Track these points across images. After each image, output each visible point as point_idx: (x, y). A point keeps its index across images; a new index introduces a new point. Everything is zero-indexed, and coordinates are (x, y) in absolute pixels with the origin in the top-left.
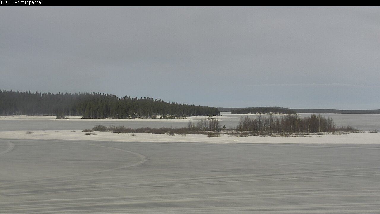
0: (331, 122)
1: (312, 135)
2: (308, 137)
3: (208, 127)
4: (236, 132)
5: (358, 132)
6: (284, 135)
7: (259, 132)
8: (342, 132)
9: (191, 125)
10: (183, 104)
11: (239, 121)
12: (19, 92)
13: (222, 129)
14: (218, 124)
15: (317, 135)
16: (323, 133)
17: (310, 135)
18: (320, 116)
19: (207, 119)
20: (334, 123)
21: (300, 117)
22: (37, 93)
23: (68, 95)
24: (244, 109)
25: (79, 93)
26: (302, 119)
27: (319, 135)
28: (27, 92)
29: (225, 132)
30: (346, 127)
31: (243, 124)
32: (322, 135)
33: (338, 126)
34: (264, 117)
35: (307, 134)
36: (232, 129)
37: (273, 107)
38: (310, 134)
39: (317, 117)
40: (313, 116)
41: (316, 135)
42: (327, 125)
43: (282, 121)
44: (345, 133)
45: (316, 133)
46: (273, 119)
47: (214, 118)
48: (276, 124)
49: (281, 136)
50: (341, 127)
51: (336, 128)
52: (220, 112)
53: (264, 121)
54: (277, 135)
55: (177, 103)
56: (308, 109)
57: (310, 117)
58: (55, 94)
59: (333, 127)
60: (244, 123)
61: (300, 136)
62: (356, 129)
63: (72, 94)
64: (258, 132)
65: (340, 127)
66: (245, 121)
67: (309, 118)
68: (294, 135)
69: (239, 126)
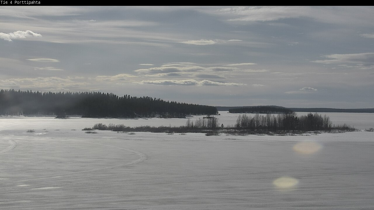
0: (327, 121)
1: (308, 134)
2: (305, 135)
3: (207, 126)
4: (234, 130)
5: (354, 131)
6: (281, 134)
7: (257, 131)
8: (338, 131)
9: (189, 124)
10: (182, 103)
11: (237, 119)
12: (21, 92)
13: (220, 127)
14: (216, 123)
15: (314, 134)
16: (319, 131)
17: (307, 134)
18: (317, 115)
19: (205, 118)
20: (330, 122)
21: (297, 116)
22: (38, 92)
23: (68, 95)
24: (241, 108)
25: (80, 92)
26: (299, 118)
27: (316, 134)
28: (28, 91)
29: (223, 131)
30: (342, 125)
31: (241, 123)
32: (319, 133)
33: (334, 125)
34: (261, 116)
35: (304, 133)
36: (230, 127)
37: (270, 106)
38: (307, 132)
39: (313, 116)
40: (310, 115)
41: (312, 134)
42: (324, 123)
43: (280, 119)
44: (341, 131)
45: (312, 132)
46: (271, 118)
47: (212, 117)
48: (273, 122)
49: (278, 134)
50: (338, 126)
51: (333, 126)
52: (218, 111)
53: (262, 119)
54: (274, 133)
55: (175, 102)
56: (304, 108)
57: (307, 115)
58: (56, 94)
59: (330, 126)
60: (242, 121)
61: (297, 134)
62: (352, 127)
63: (72, 94)
64: (255, 131)
65: (336, 126)
66: (243, 120)
67: (306, 117)
68: (291, 134)
69: (237, 124)
